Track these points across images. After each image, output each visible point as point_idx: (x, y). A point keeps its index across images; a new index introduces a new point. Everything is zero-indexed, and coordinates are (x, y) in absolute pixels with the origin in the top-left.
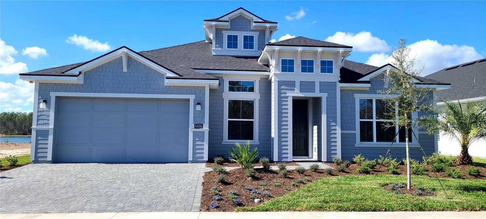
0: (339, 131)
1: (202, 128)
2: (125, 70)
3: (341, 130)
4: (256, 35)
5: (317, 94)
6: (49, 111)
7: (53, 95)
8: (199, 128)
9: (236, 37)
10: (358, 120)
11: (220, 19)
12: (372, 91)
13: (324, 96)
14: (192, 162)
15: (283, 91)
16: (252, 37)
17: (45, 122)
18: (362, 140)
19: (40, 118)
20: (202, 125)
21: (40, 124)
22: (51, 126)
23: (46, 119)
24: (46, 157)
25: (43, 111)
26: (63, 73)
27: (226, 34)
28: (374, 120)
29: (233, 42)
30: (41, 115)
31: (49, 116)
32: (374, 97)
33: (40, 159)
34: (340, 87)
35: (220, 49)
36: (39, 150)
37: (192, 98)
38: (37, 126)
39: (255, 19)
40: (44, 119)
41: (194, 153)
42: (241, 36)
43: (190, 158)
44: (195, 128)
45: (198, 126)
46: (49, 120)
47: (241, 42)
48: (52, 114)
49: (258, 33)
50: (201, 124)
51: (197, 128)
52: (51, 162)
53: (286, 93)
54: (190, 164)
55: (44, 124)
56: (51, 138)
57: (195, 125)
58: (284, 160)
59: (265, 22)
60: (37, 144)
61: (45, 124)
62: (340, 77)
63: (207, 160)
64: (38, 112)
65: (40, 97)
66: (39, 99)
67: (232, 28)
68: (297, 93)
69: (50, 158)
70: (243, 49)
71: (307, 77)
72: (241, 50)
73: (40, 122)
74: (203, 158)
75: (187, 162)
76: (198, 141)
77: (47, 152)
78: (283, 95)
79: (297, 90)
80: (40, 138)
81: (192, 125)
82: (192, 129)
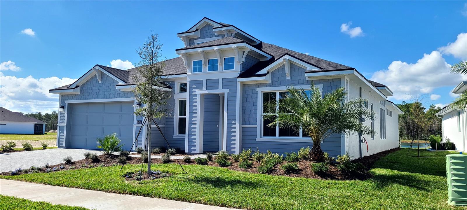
0: (237, 125)
1: (141, 124)
2: (100, 82)
3: (242, 125)
5: (220, 91)
7: (67, 103)
8: (139, 124)
10: (261, 114)
13: (226, 92)
15: (194, 90)
17: (63, 121)
19: (61, 118)
21: (61, 122)
22: (66, 124)
25: (62, 114)
26: (69, 87)
28: (277, 114)
30: (61, 116)
31: (65, 117)
32: (277, 90)
33: (60, 146)
34: (240, 82)
36: (60, 140)
37: (136, 100)
38: (60, 124)
39: (216, 25)
43: (134, 148)
44: (137, 124)
46: (64, 119)
48: (66, 115)
50: (140, 121)
52: (65, 148)
56: (65, 132)
57: (137, 121)
58: (193, 152)
60: (59, 135)
64: (60, 114)
65: (61, 105)
67: (201, 37)
68: (205, 91)
69: (64, 145)
71: (213, 75)
77: (63, 141)
78: (194, 93)
79: (204, 88)
80: (61, 132)
81: (135, 122)
82: (135, 125)
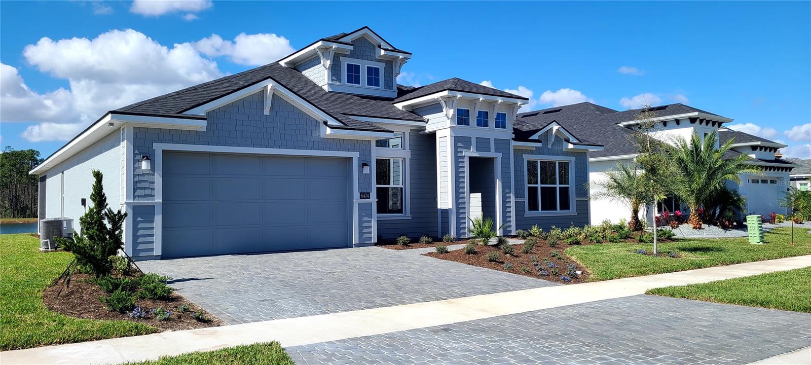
0: (513, 199)
1: (369, 198)
2: (267, 112)
3: (515, 198)
4: (381, 67)
5: (491, 154)
6: (154, 175)
7: (159, 148)
8: (365, 198)
9: (357, 67)
10: (527, 185)
11: (341, 40)
12: (538, 151)
13: (498, 156)
14: (358, 246)
15: (459, 149)
16: (377, 70)
17: (147, 192)
18: (530, 209)
19: (139, 185)
20: (369, 193)
21: (138, 196)
22: (158, 200)
23: (148, 188)
24: (152, 250)
25: (143, 175)
26: (180, 112)
27: (345, 62)
28: (539, 186)
29: (353, 74)
30: (140, 182)
31: (153, 183)
32: (539, 158)
33: (142, 254)
34: (514, 146)
35: (338, 83)
36: (140, 240)
37: (355, 155)
38: (134, 200)
39: (383, 45)
40: (144, 188)
41: (361, 233)
42: (364, 66)
43: (355, 240)
44: (361, 198)
45: (365, 195)
46: (153, 189)
47: (364, 75)
48: (158, 180)
49: (384, 65)
50: (367, 193)
51: (363, 198)
52: (160, 257)
53: (462, 152)
54: (354, 249)
55: (145, 196)
56: (158, 220)
57: (360, 194)
58: (462, 236)
59: (395, 50)
60: (136, 229)
61: (148, 195)
62: (513, 133)
63: (376, 242)
64: (135, 176)
65: (137, 152)
66: (135, 155)
67: (353, 55)
68: (474, 153)
69: (158, 251)
70: (366, 86)
71: (482, 132)
72: (363, 87)
73: (139, 192)
74: (370, 239)
75: (351, 247)
76: (365, 216)
77: (153, 242)
79: (473, 149)
80: (139, 219)
81: (356, 194)
82: (357, 200)
